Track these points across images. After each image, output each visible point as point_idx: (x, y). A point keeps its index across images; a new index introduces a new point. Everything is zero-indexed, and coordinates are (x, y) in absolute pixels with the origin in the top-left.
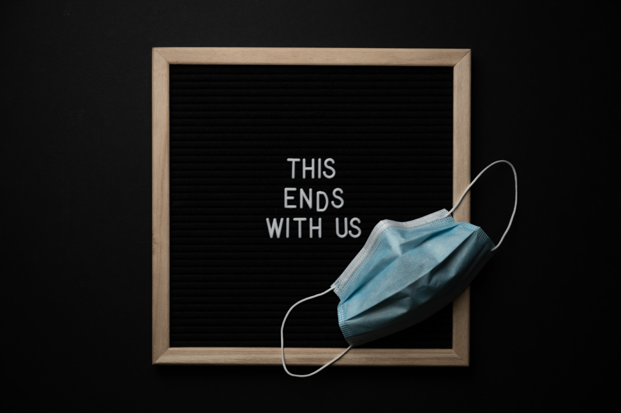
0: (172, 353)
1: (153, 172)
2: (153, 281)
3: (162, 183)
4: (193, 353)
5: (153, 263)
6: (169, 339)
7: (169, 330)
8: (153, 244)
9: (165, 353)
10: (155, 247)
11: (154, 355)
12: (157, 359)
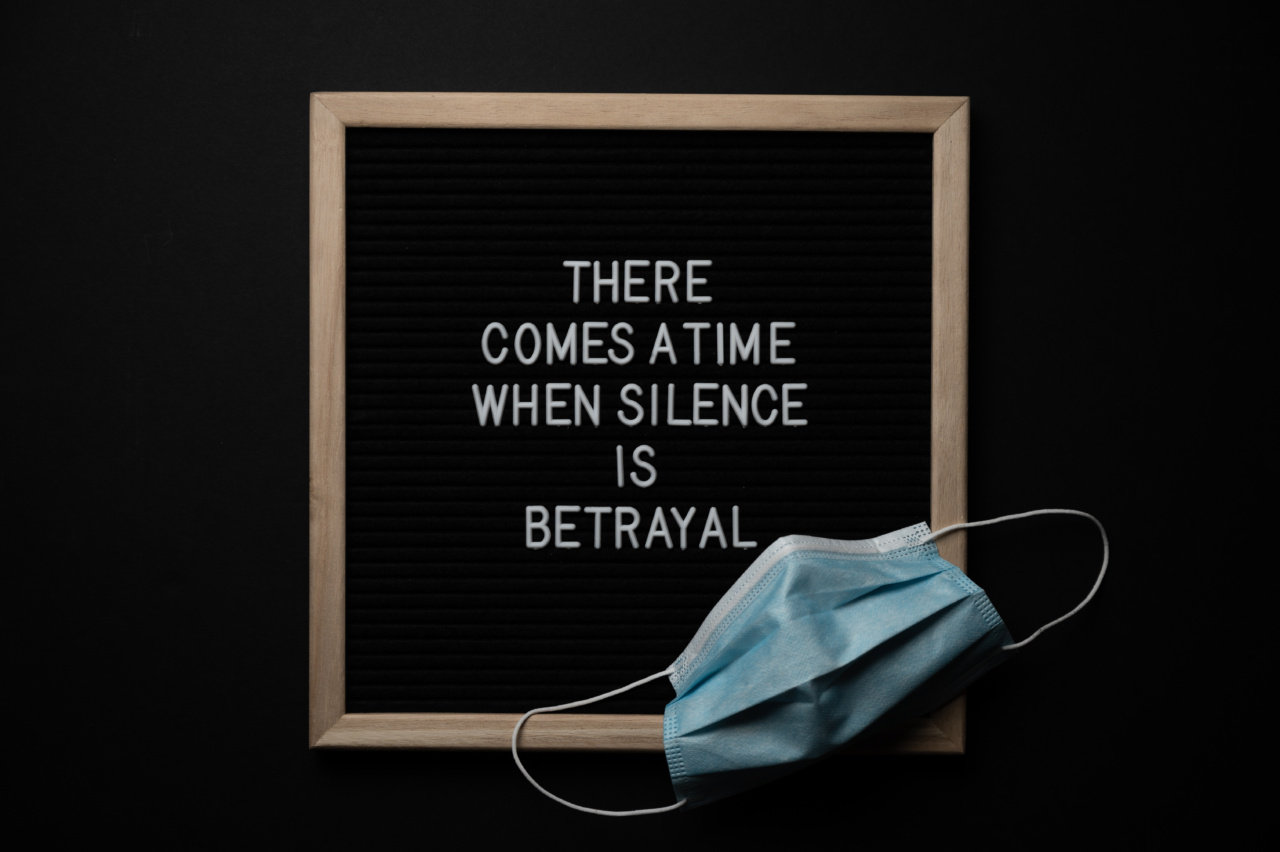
0: (350, 725)
1: (311, 349)
2: (311, 576)
3: (330, 375)
4: (394, 725)
5: (311, 538)
6: (343, 696)
7: (343, 678)
8: (311, 499)
9: (336, 725)
10: (315, 505)
11: (313, 730)
12: (319, 737)
